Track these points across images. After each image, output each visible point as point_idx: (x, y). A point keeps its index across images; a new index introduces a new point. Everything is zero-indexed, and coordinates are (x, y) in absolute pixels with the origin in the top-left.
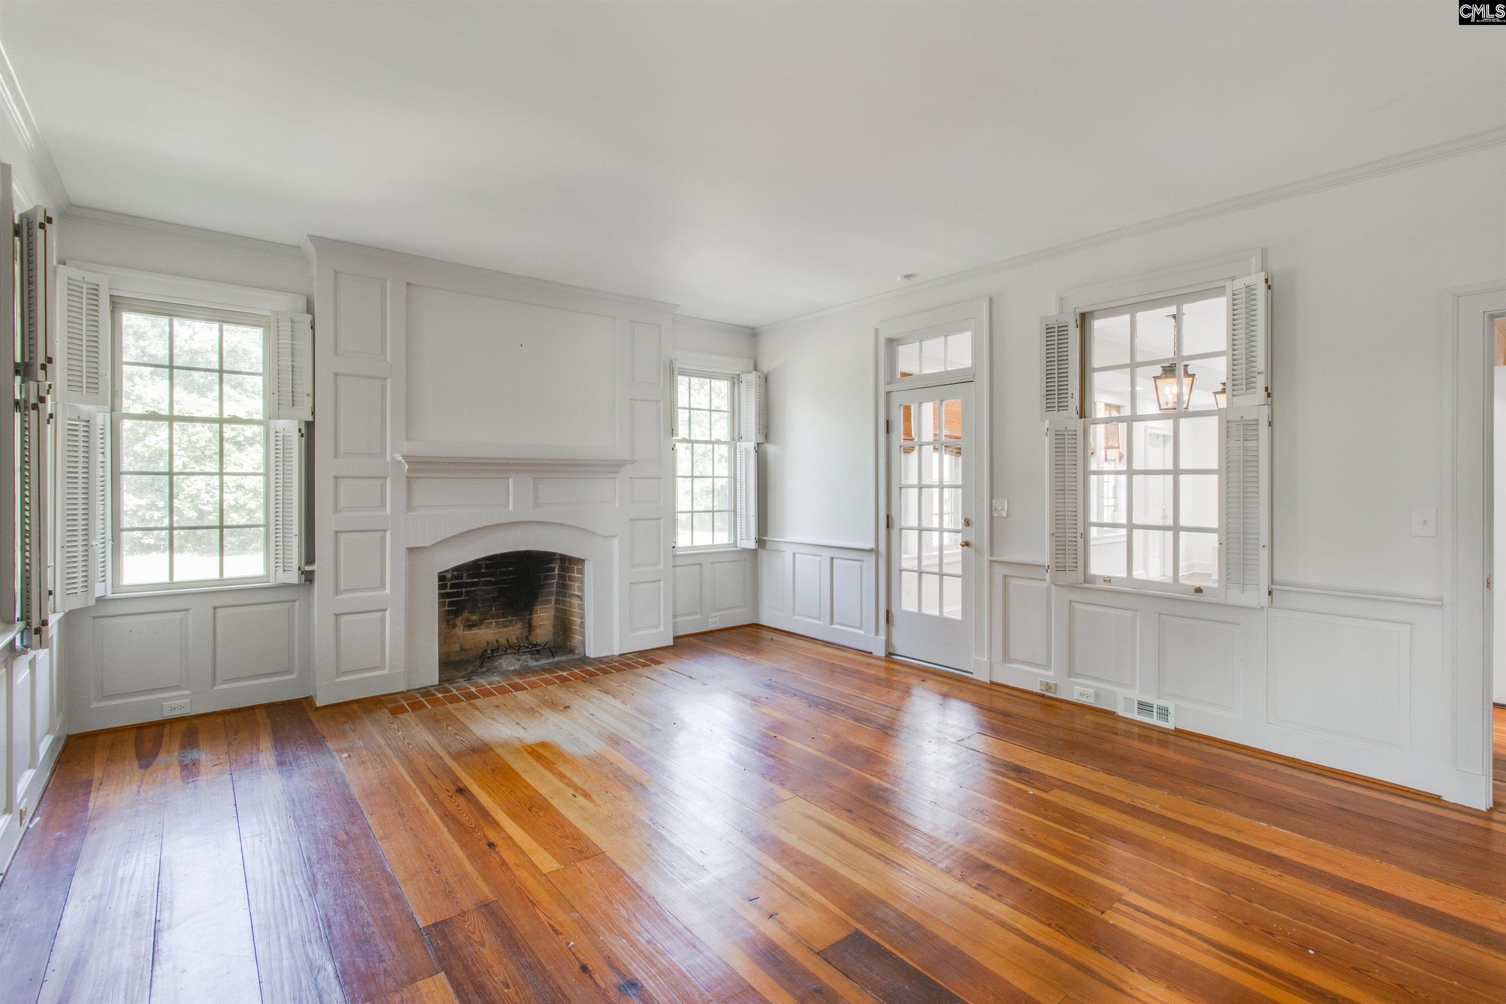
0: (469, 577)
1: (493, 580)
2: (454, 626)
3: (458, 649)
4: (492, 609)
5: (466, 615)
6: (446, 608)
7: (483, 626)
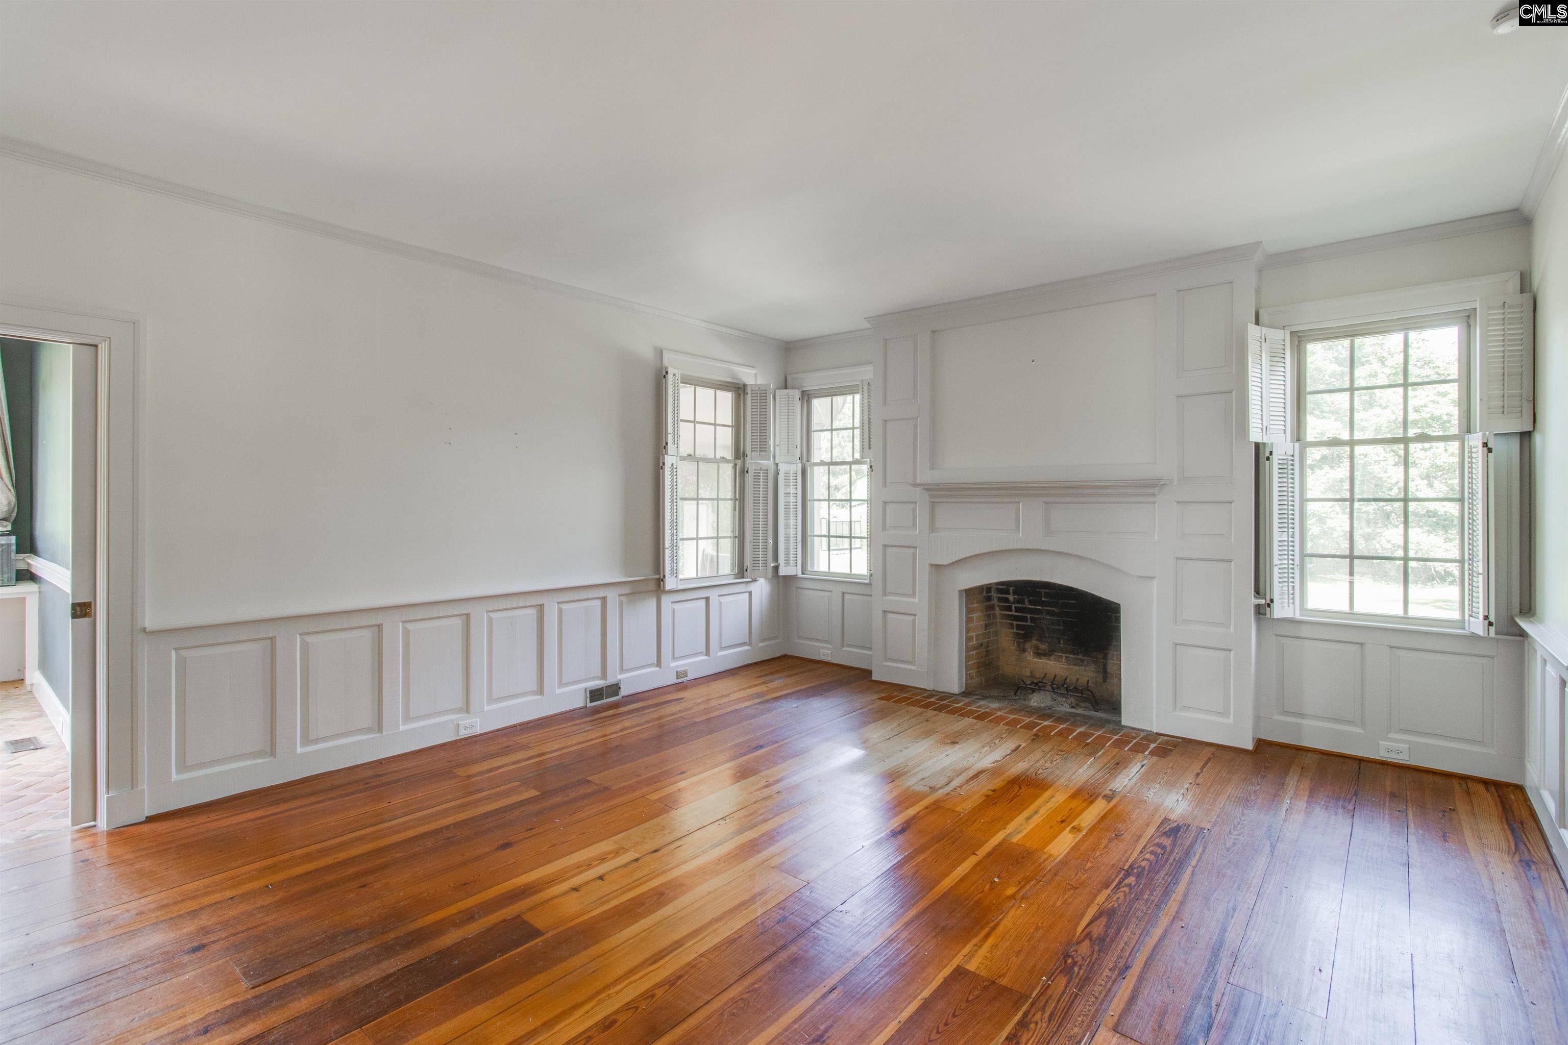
0: (1031, 602)
1: (1056, 610)
2: (1024, 651)
3: (1028, 674)
4: (1059, 642)
5: (1034, 642)
6: (1015, 630)
7: (1052, 657)
